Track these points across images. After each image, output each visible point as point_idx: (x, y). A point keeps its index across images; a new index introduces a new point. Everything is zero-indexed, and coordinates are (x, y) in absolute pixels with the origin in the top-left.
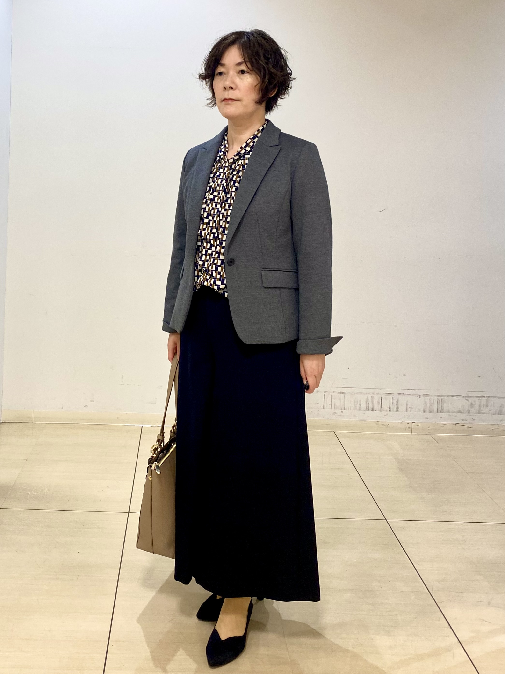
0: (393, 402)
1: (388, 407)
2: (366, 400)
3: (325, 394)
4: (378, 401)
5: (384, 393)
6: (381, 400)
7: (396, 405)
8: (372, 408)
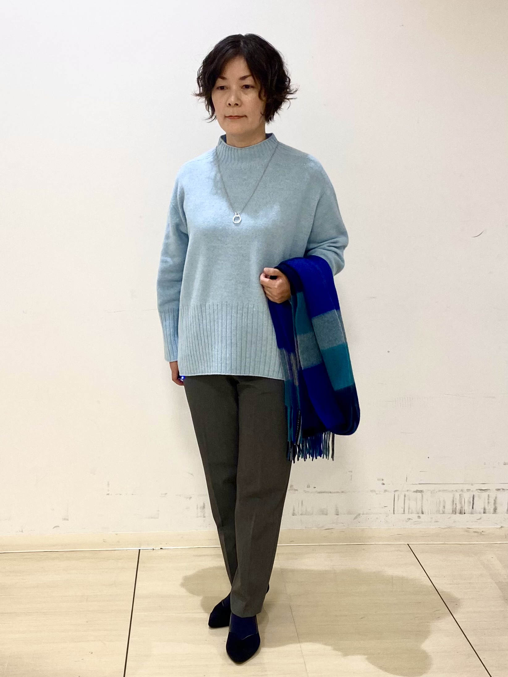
0: (489, 500)
1: (482, 509)
2: (451, 499)
3: (397, 494)
4: (468, 501)
6: (473, 498)
7: (493, 504)
8: (460, 510)
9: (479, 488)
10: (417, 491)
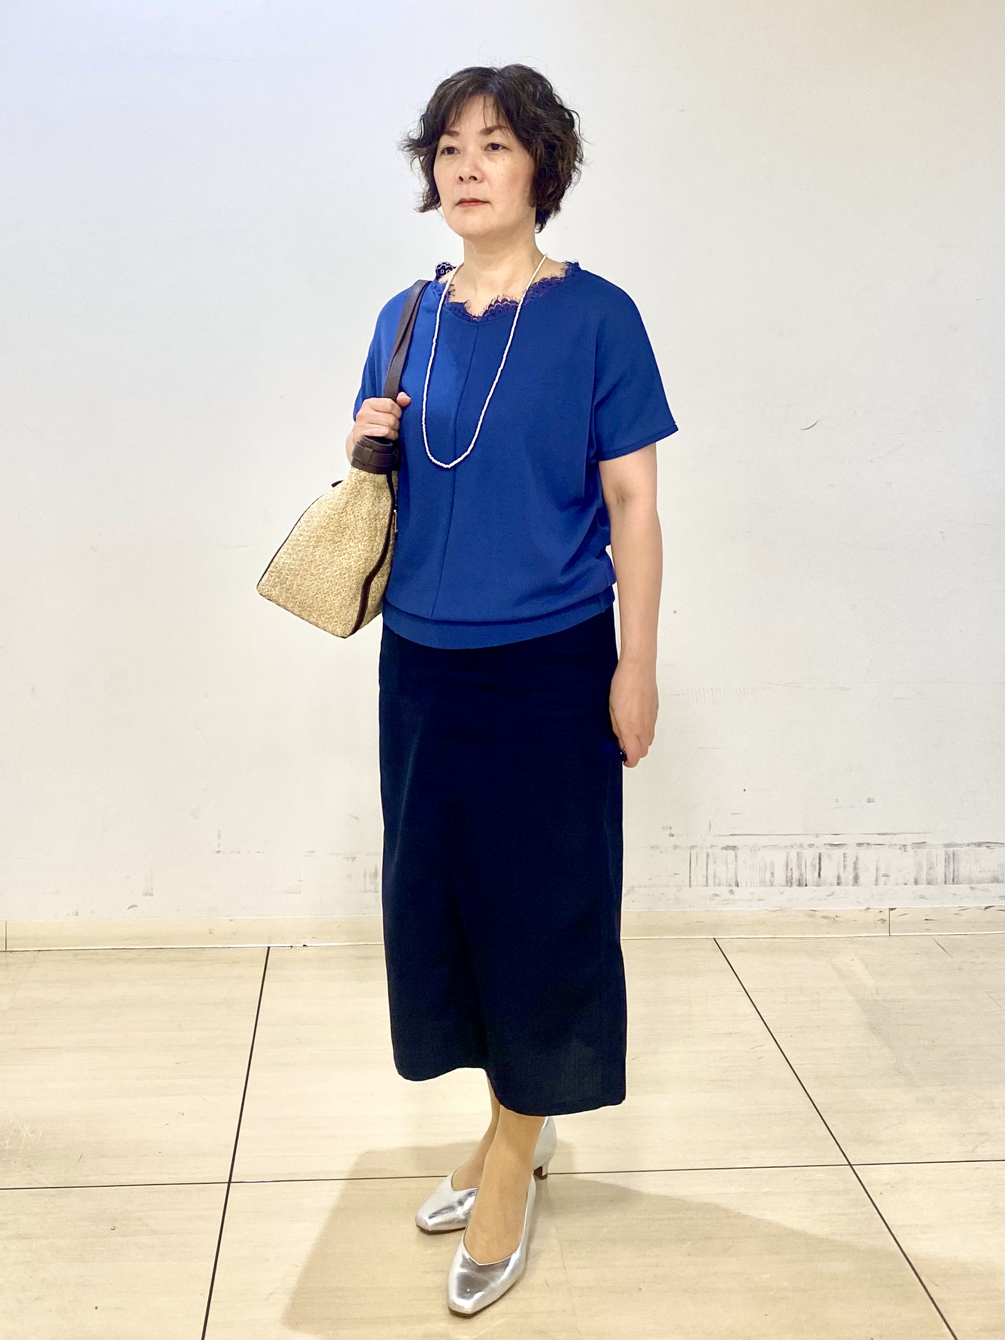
0: (845, 863)
1: (834, 877)
2: (784, 861)
3: (694, 852)
4: (811, 864)
5: (825, 844)
6: (820, 859)
7: (852, 869)
8: (799, 880)
9: (828, 843)
10: (727, 848)
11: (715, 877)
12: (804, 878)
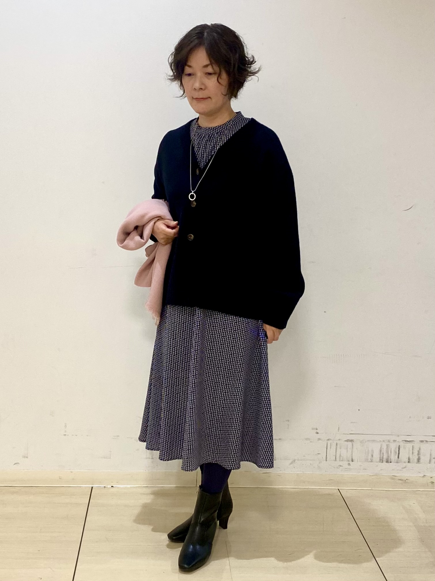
0: (413, 451)
1: (407, 458)
3: (329, 442)
4: (394, 451)
5: (402, 441)
6: (399, 449)
7: (417, 454)
8: (387, 459)
9: (404, 440)
10: (347, 441)
11: (340, 456)
12: (390, 458)
